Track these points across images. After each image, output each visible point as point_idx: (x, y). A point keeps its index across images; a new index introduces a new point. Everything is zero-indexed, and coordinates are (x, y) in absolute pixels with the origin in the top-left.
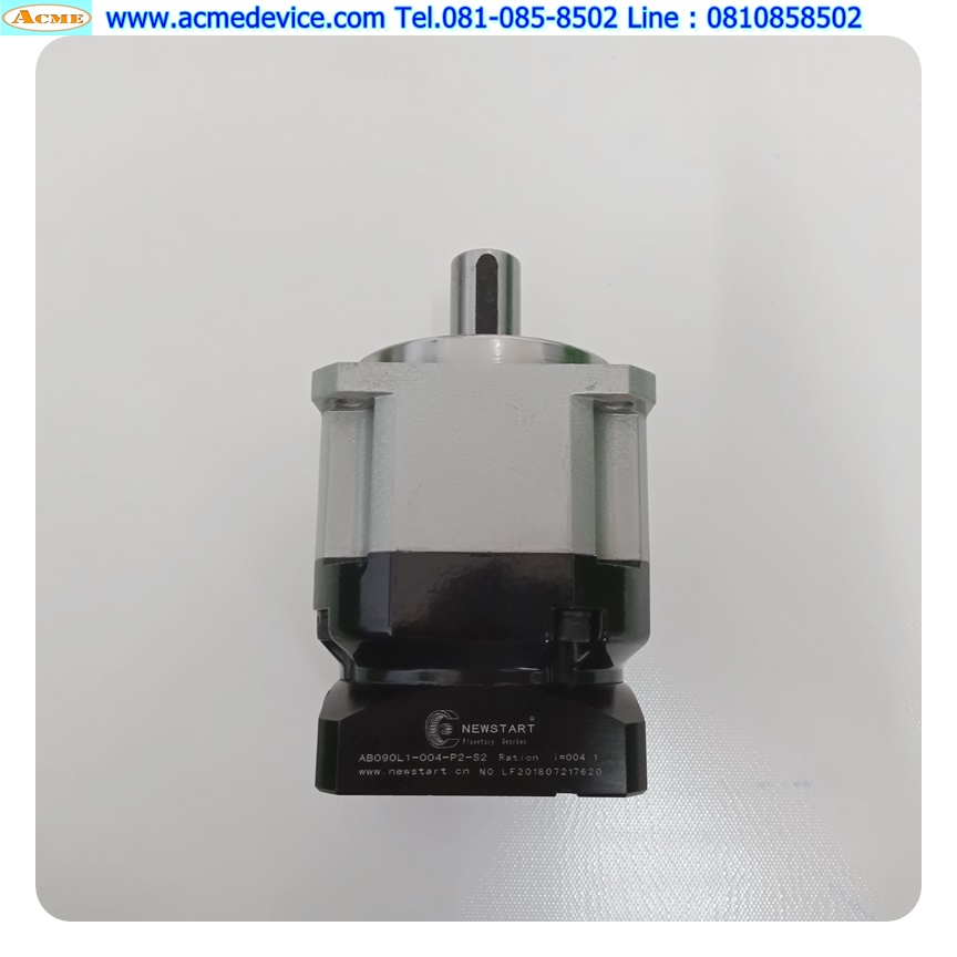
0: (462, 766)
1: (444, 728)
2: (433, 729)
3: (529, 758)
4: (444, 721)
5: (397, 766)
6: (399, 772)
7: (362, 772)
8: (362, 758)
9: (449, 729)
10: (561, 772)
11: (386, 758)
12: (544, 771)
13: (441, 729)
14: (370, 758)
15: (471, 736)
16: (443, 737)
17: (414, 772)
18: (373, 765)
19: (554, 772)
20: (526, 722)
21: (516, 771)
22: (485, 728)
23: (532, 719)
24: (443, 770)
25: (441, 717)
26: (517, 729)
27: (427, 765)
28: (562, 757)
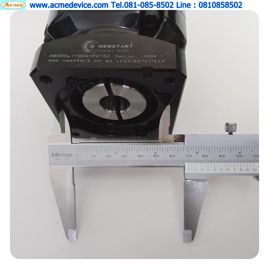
0: (97, 59)
1: (91, 46)
2: (85, 46)
3: (129, 57)
4: (91, 44)
5: (66, 58)
6: (68, 61)
7: (50, 61)
8: (51, 56)
9: (93, 46)
10: (144, 61)
11: (62, 56)
12: (137, 61)
13: (89, 46)
14: (54, 56)
15: (103, 49)
16: (90, 49)
17: (75, 61)
18: (56, 58)
19: (141, 61)
20: (129, 44)
21: (123, 61)
22: (110, 46)
23: (132, 43)
24: (89, 60)
25: (89, 42)
26: (124, 46)
27: (80, 59)
28: (145, 56)
